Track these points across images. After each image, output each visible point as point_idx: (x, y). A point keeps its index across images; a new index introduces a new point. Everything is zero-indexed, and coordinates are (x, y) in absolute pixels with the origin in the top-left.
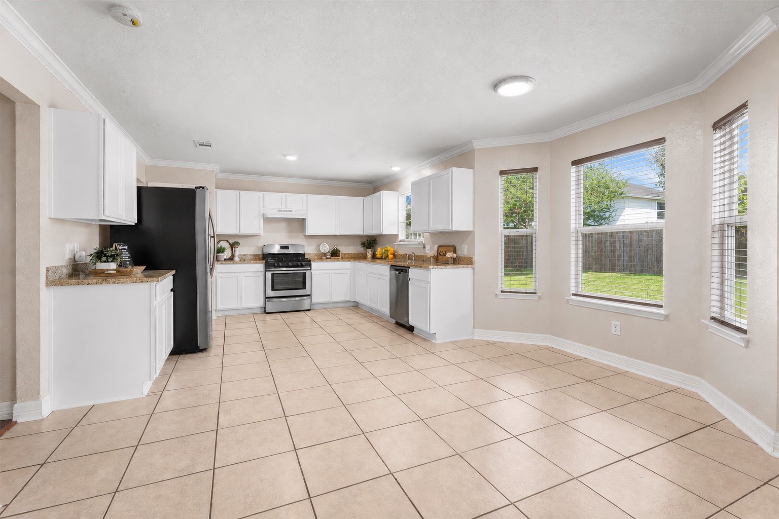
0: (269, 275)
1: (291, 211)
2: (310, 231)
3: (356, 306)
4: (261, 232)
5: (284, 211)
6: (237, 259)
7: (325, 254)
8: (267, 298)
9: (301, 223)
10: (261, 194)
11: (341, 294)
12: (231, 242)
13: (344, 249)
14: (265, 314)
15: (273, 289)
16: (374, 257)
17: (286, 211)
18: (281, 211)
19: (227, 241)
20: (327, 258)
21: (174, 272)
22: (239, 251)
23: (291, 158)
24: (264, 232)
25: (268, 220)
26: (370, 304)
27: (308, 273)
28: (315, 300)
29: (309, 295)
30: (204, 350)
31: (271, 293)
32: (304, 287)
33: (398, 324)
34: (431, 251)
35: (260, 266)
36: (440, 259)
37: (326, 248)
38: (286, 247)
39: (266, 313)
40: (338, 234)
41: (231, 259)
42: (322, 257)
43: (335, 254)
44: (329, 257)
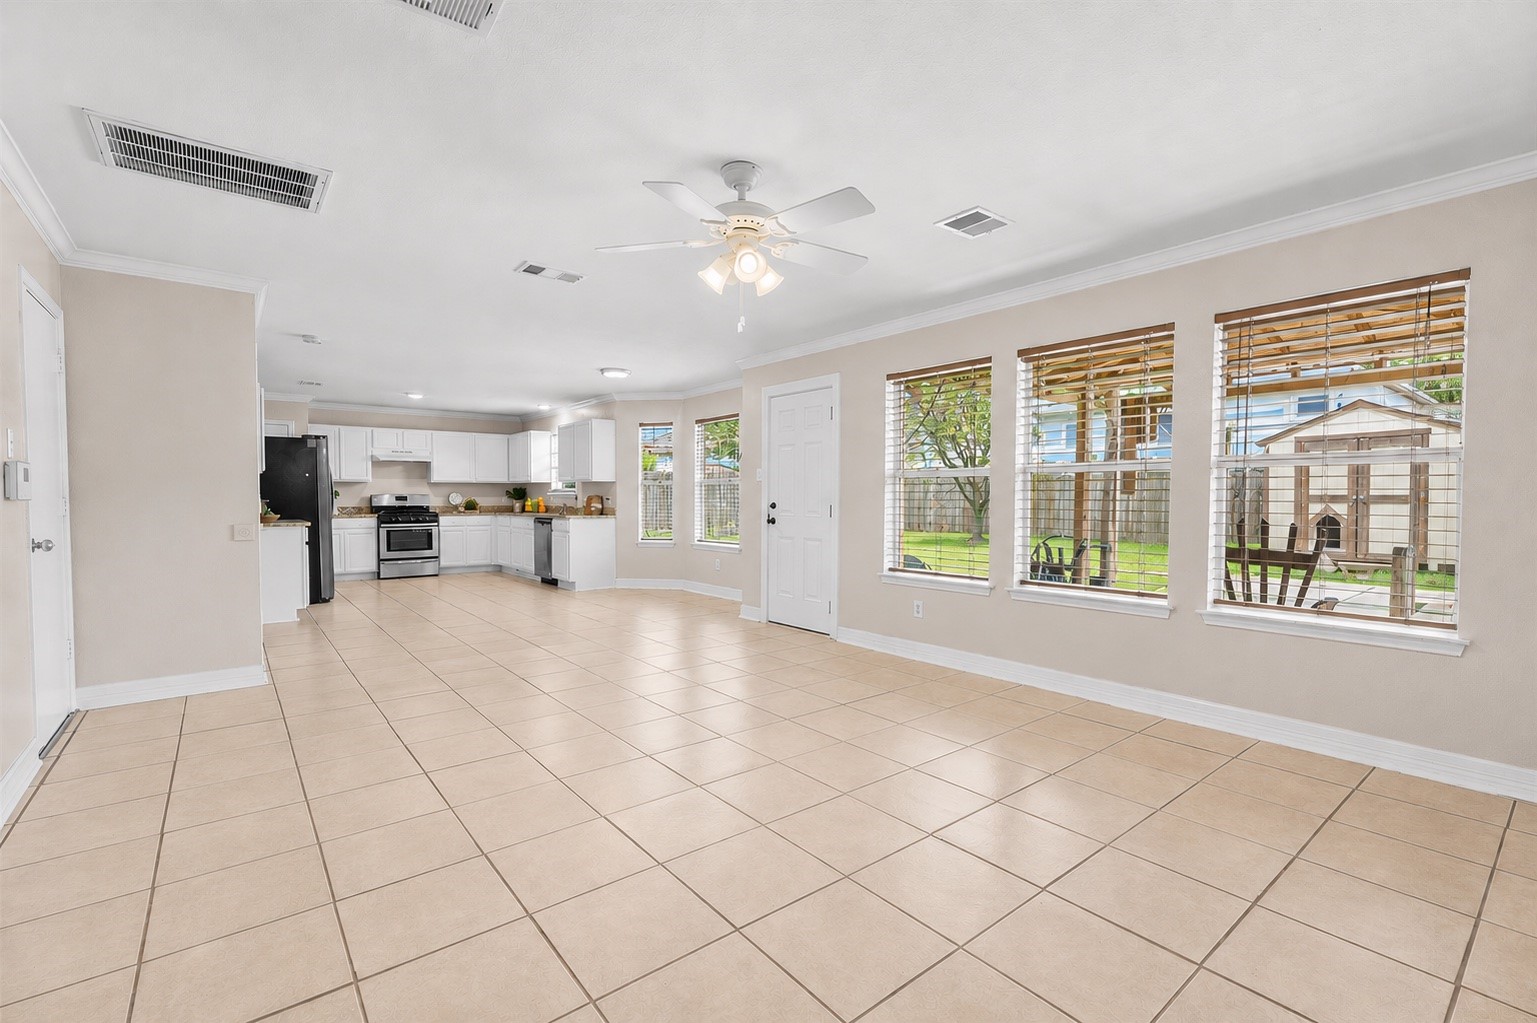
0: (383, 533)
1: (411, 453)
2: (436, 477)
3: (499, 570)
4: (370, 478)
5: (401, 452)
7: (456, 508)
8: (380, 560)
9: (423, 469)
10: (369, 429)
11: (479, 556)
13: (482, 501)
14: (377, 581)
15: (389, 550)
16: (523, 510)
17: (404, 452)
18: (397, 452)
20: (460, 512)
21: (308, 524)
23: (416, 397)
24: (373, 477)
25: (377, 464)
26: (516, 565)
27: (435, 531)
28: (444, 562)
29: (436, 557)
30: (326, 601)
31: (385, 554)
32: (430, 547)
33: (544, 581)
34: (581, 504)
35: (371, 521)
36: (588, 512)
37: (457, 499)
38: (405, 498)
39: (379, 578)
40: (474, 482)
42: (452, 509)
43: (471, 507)
44: (463, 510)
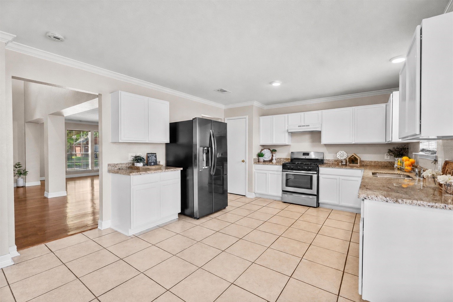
1: (309, 126)
2: (325, 141)
4: (286, 143)
5: (303, 126)
6: (274, 161)
8: (283, 191)
9: (317, 134)
10: (286, 115)
12: (272, 149)
13: (364, 157)
15: (287, 185)
17: (304, 126)
18: (300, 126)
19: (269, 149)
20: (343, 165)
21: (182, 169)
22: (276, 156)
24: (291, 142)
25: (292, 134)
27: (314, 177)
29: (316, 195)
31: (285, 188)
32: (311, 188)
37: (343, 155)
38: (307, 154)
39: (282, 201)
40: (353, 143)
41: (271, 161)
42: (338, 164)
43: (353, 161)
44: (345, 164)
